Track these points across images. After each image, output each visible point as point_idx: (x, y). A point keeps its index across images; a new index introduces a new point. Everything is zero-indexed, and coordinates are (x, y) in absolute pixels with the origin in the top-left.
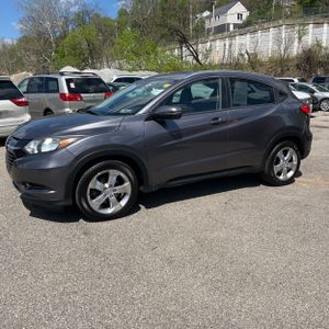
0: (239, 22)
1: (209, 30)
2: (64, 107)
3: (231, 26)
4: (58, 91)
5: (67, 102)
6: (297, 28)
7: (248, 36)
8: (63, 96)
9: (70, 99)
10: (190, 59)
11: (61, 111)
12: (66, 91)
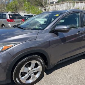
0: (56, 1)
1: (48, 3)
2: (8, 24)
3: (54, 2)
4: (6, 18)
5: (9, 22)
6: (72, 3)
7: (59, 5)
8: (8, 20)
9: (10, 21)
10: (44, 11)
11: (7, 25)
12: (9, 18)
